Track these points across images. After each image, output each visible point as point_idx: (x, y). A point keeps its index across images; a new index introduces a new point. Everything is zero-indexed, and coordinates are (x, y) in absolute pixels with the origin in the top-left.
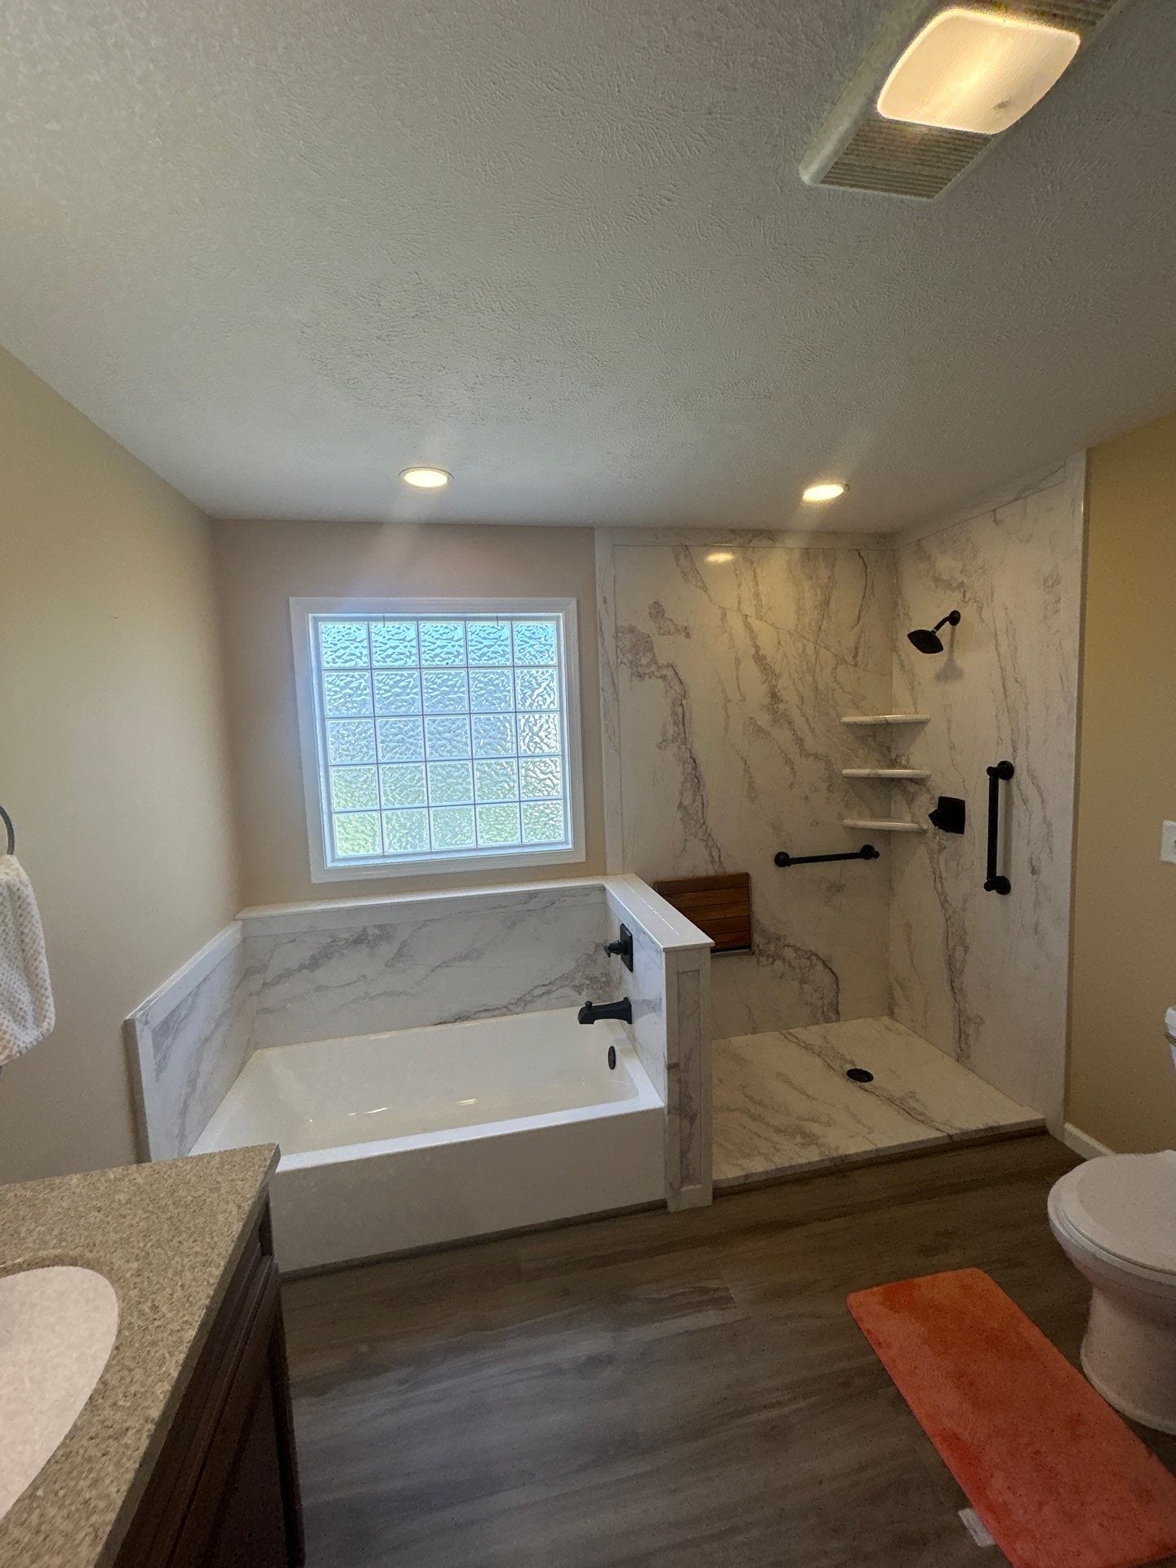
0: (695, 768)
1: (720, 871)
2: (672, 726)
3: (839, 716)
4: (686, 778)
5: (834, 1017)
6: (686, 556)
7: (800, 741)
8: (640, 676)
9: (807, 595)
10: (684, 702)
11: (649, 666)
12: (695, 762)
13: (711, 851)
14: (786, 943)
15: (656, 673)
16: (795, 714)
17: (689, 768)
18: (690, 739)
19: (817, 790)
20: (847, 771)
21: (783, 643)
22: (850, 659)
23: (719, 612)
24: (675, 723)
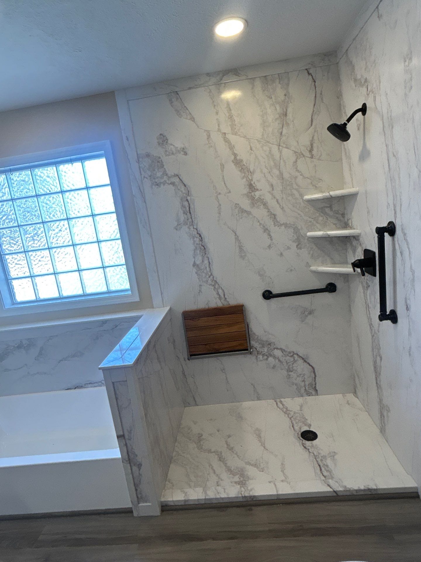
0: (201, 240)
1: (225, 304)
2: (182, 215)
3: (302, 196)
4: (196, 247)
5: (314, 393)
6: (177, 99)
7: (273, 216)
8: (157, 185)
9: (269, 111)
10: (189, 198)
11: (162, 177)
12: (200, 236)
13: (218, 292)
14: (275, 346)
15: (167, 182)
16: (268, 198)
17: (197, 240)
18: (196, 222)
19: (289, 248)
20: (309, 234)
21: (254, 149)
22: (308, 154)
23: (205, 134)
24: (184, 213)
